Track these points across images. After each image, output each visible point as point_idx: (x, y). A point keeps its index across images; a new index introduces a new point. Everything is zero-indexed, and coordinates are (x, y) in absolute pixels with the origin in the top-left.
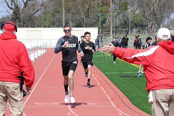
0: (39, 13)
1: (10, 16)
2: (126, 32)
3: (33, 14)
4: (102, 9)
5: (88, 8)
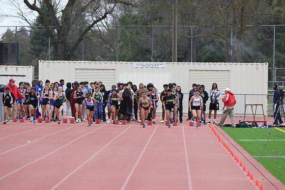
0: (109, 22)
1: (28, 29)
3: (93, 24)
4: (279, 11)
5: (242, 10)
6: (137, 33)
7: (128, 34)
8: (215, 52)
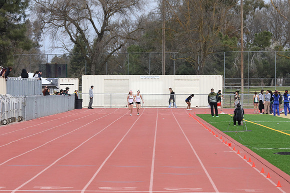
2: (264, 83)
4: (226, 43)
5: (205, 43)
6: (139, 57)
7: (133, 58)
8: (187, 69)
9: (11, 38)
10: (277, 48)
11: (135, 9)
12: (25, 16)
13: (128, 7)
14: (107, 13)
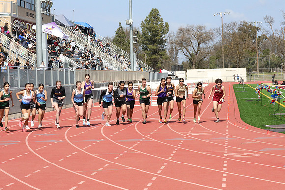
2: (268, 70)
8: (235, 65)
9: (159, 55)
10: (273, 56)
11: (211, 41)
12: (165, 46)
13: (208, 40)
14: (199, 43)
